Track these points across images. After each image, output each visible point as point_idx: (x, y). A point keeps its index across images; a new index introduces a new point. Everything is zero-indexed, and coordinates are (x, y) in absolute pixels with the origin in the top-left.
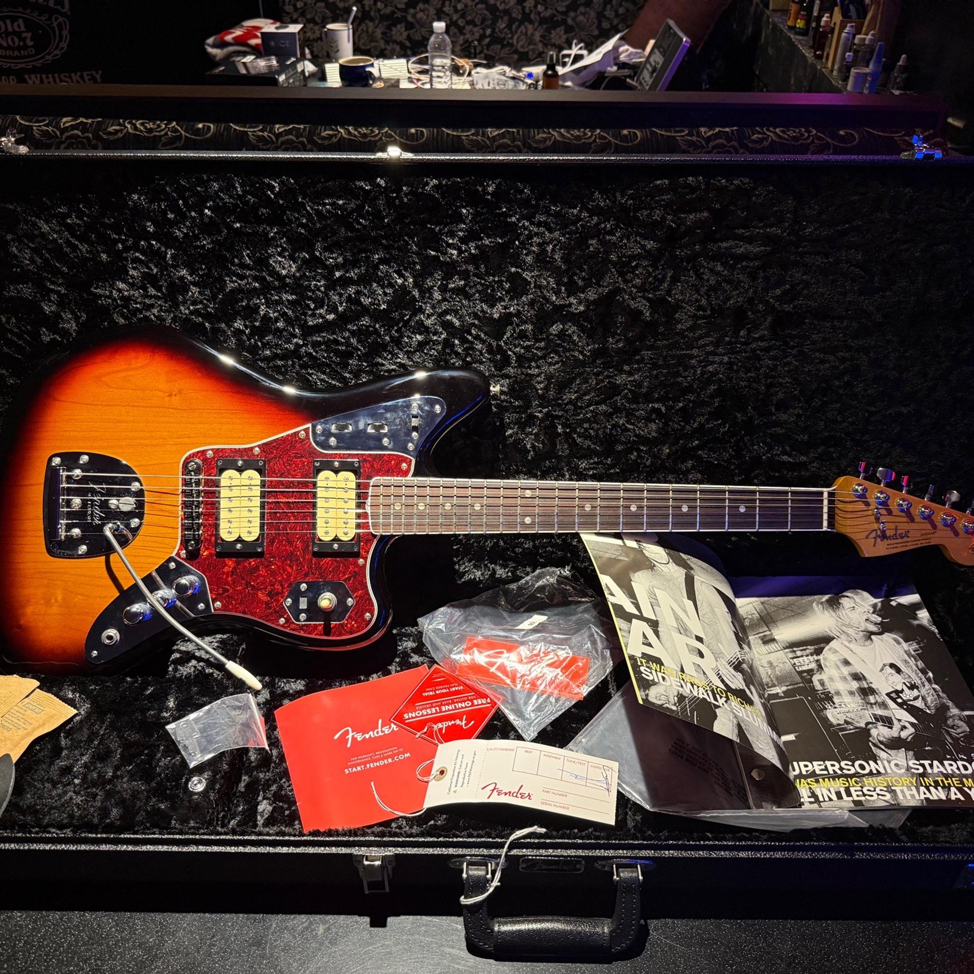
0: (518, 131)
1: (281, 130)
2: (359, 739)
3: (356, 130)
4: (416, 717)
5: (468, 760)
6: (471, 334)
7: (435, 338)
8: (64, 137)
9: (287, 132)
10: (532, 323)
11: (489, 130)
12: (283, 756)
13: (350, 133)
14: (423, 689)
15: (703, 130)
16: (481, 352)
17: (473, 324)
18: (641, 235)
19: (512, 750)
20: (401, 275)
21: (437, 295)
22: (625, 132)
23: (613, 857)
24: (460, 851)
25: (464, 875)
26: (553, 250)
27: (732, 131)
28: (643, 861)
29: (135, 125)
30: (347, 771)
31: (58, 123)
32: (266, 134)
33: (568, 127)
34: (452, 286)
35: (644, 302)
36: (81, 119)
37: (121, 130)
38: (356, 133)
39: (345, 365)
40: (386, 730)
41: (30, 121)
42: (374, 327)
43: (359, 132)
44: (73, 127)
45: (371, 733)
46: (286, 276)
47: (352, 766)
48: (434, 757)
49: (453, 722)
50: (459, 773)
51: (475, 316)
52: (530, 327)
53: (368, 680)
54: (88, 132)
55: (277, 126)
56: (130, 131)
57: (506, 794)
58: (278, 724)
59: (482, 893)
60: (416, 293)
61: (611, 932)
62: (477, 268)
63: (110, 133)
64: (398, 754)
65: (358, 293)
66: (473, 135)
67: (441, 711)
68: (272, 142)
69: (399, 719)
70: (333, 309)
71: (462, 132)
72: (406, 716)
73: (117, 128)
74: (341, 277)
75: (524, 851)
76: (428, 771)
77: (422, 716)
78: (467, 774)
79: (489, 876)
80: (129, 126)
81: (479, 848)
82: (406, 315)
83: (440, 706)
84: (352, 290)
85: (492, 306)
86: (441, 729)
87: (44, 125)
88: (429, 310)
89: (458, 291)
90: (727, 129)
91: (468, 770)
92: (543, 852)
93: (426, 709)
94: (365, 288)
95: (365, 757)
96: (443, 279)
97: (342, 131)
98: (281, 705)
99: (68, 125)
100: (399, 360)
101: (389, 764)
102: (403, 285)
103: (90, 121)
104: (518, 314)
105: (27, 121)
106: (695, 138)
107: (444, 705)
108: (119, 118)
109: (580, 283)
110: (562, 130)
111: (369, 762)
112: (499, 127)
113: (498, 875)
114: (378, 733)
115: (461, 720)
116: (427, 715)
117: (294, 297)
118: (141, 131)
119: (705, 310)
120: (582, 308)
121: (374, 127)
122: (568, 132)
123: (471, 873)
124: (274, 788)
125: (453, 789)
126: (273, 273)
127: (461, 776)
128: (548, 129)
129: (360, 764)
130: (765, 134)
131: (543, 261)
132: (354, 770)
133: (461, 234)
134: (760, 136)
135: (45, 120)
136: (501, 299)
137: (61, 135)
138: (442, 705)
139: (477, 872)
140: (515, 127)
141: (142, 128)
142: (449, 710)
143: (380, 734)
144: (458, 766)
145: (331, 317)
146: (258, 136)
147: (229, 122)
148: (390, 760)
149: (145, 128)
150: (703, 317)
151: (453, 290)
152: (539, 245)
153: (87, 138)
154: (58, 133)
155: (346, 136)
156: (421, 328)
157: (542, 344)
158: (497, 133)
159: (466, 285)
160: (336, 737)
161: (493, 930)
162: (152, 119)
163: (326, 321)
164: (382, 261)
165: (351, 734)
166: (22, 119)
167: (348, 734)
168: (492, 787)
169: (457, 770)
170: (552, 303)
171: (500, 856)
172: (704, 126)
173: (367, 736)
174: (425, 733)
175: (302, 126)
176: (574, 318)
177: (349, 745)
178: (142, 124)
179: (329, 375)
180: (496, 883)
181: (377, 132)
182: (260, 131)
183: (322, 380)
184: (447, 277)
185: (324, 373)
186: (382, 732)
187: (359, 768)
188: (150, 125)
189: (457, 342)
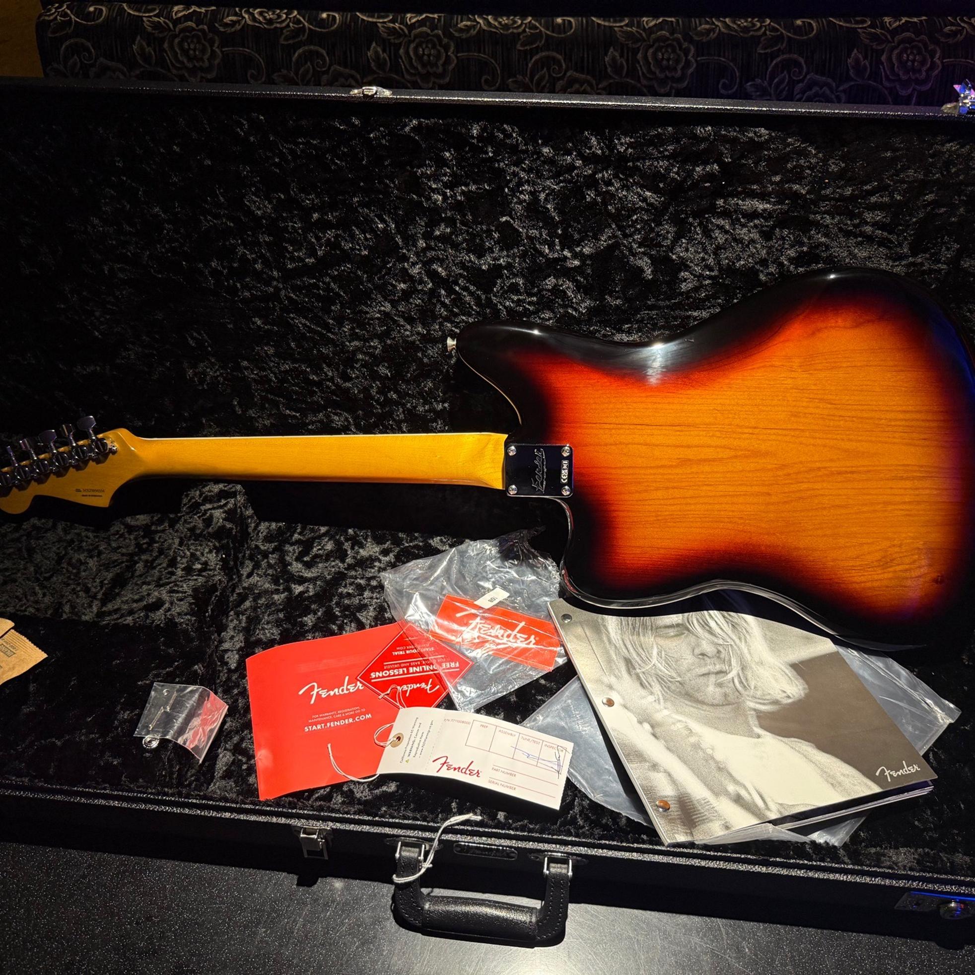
0: (678, 21)
1: (414, 20)
2: (323, 696)
3: (496, 20)
4: (383, 677)
5: (424, 729)
6: (458, 285)
7: (420, 288)
8: (177, 30)
9: (421, 23)
10: (523, 276)
11: (645, 19)
12: (248, 707)
13: (489, 24)
14: (393, 648)
15: (887, 19)
16: (469, 304)
17: (461, 275)
18: (642, 187)
19: (469, 723)
20: (383, 221)
21: (422, 243)
22: (799, 22)
23: (545, 851)
24: (396, 831)
25: (397, 855)
26: (546, 199)
27: (921, 21)
28: (575, 857)
29: (252, 15)
30: (306, 729)
31: (171, 11)
32: (397, 25)
33: (735, 16)
34: (437, 233)
35: (646, 259)
36: (194, 8)
37: (239, 22)
38: (496, 24)
39: (329, 311)
40: (352, 689)
41: (139, 11)
42: (355, 273)
43: (500, 23)
44: (187, 18)
45: (336, 690)
46: (263, 217)
47: (312, 724)
48: (394, 721)
49: (418, 685)
50: (414, 742)
51: (462, 265)
52: (521, 281)
53: (341, 634)
54: (202, 24)
55: (409, 15)
56: (250, 22)
57: (455, 769)
58: (248, 673)
59: (413, 874)
60: (399, 239)
61: (537, 922)
62: (464, 215)
63: (226, 25)
64: (359, 715)
65: (337, 237)
66: (627, 25)
67: (408, 673)
68: (405, 35)
69: (366, 677)
70: (312, 252)
71: (615, 21)
72: (373, 675)
73: (234, 18)
74: (318, 220)
75: (459, 838)
76: (385, 736)
77: (389, 676)
78: (421, 744)
79: (422, 858)
80: (246, 16)
81: (415, 830)
82: (389, 262)
83: (407, 668)
84: (330, 234)
85: (480, 256)
86: (404, 692)
87: (155, 16)
88: (413, 258)
89: (444, 238)
90: (915, 20)
91: (423, 740)
92: (476, 839)
93: (394, 669)
94: (344, 232)
95: (328, 715)
96: (427, 226)
97: (481, 21)
98: (254, 653)
99: (180, 15)
100: (383, 308)
101: (350, 724)
102: (385, 229)
103: (203, 10)
104: (509, 266)
105: (135, 10)
106: (879, 31)
107: (413, 666)
108: (235, 7)
109: (576, 236)
110: (727, 20)
111: (330, 721)
112: (656, 17)
113: (431, 857)
114: (343, 690)
115: (427, 684)
116: (394, 675)
117: (271, 238)
118: (260, 23)
119: (711, 270)
120: (577, 263)
121: (515, 16)
122: (734, 23)
123: (404, 854)
124: (236, 739)
125: (406, 758)
126: (250, 213)
127: (416, 745)
128: (711, 18)
129: (320, 723)
130: (959, 25)
131: (534, 211)
132: (314, 727)
133: (445, 179)
134: (954, 28)
135: (154, 10)
136: (491, 250)
137: (175, 26)
138: (410, 666)
139: (410, 853)
140: (674, 17)
141: (261, 19)
142: (417, 672)
143: (345, 692)
144: (414, 734)
145: (310, 261)
146: (388, 28)
147: (355, 11)
148: (351, 720)
149: (265, 18)
150: (710, 277)
151: (437, 238)
152: (531, 193)
153: (203, 31)
154: (171, 26)
155: (485, 28)
156: (405, 276)
157: (535, 299)
158: (653, 23)
159: (451, 233)
160: (301, 693)
161: (422, 908)
162: (271, 7)
163: (306, 265)
164: (362, 204)
165: (316, 690)
166: (130, 8)
167: (313, 690)
168: (443, 760)
169: (412, 739)
170: (545, 256)
171: (434, 839)
172: (887, 16)
173: (332, 693)
174: (388, 694)
175: (436, 16)
176: (568, 273)
177: (312, 702)
178: (261, 13)
179: (311, 321)
180: (427, 865)
181: (520, 22)
182: (390, 21)
183: (304, 325)
184: (433, 223)
185: (305, 318)
186: (347, 689)
187: (319, 727)
188: (270, 15)
189: (443, 292)
